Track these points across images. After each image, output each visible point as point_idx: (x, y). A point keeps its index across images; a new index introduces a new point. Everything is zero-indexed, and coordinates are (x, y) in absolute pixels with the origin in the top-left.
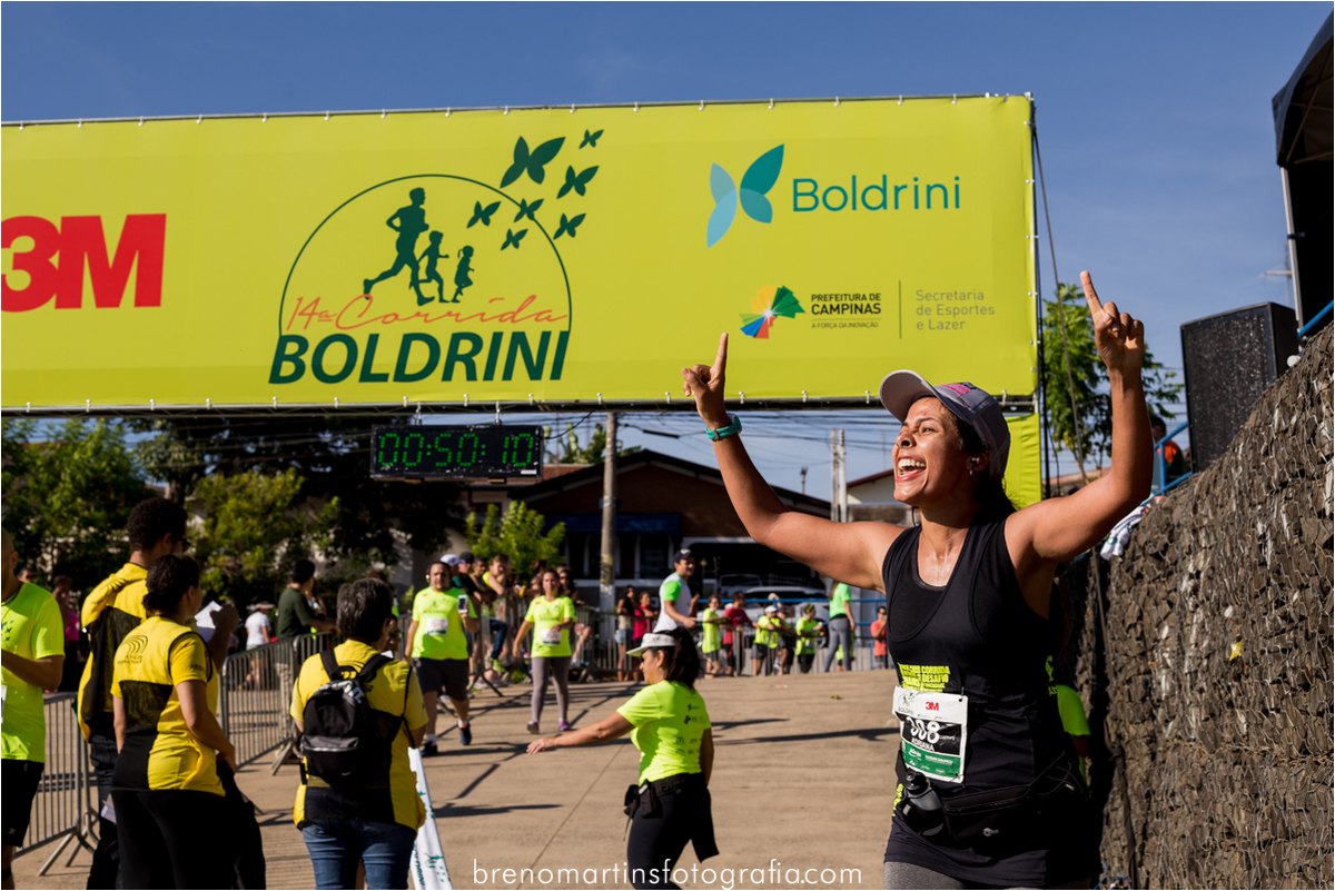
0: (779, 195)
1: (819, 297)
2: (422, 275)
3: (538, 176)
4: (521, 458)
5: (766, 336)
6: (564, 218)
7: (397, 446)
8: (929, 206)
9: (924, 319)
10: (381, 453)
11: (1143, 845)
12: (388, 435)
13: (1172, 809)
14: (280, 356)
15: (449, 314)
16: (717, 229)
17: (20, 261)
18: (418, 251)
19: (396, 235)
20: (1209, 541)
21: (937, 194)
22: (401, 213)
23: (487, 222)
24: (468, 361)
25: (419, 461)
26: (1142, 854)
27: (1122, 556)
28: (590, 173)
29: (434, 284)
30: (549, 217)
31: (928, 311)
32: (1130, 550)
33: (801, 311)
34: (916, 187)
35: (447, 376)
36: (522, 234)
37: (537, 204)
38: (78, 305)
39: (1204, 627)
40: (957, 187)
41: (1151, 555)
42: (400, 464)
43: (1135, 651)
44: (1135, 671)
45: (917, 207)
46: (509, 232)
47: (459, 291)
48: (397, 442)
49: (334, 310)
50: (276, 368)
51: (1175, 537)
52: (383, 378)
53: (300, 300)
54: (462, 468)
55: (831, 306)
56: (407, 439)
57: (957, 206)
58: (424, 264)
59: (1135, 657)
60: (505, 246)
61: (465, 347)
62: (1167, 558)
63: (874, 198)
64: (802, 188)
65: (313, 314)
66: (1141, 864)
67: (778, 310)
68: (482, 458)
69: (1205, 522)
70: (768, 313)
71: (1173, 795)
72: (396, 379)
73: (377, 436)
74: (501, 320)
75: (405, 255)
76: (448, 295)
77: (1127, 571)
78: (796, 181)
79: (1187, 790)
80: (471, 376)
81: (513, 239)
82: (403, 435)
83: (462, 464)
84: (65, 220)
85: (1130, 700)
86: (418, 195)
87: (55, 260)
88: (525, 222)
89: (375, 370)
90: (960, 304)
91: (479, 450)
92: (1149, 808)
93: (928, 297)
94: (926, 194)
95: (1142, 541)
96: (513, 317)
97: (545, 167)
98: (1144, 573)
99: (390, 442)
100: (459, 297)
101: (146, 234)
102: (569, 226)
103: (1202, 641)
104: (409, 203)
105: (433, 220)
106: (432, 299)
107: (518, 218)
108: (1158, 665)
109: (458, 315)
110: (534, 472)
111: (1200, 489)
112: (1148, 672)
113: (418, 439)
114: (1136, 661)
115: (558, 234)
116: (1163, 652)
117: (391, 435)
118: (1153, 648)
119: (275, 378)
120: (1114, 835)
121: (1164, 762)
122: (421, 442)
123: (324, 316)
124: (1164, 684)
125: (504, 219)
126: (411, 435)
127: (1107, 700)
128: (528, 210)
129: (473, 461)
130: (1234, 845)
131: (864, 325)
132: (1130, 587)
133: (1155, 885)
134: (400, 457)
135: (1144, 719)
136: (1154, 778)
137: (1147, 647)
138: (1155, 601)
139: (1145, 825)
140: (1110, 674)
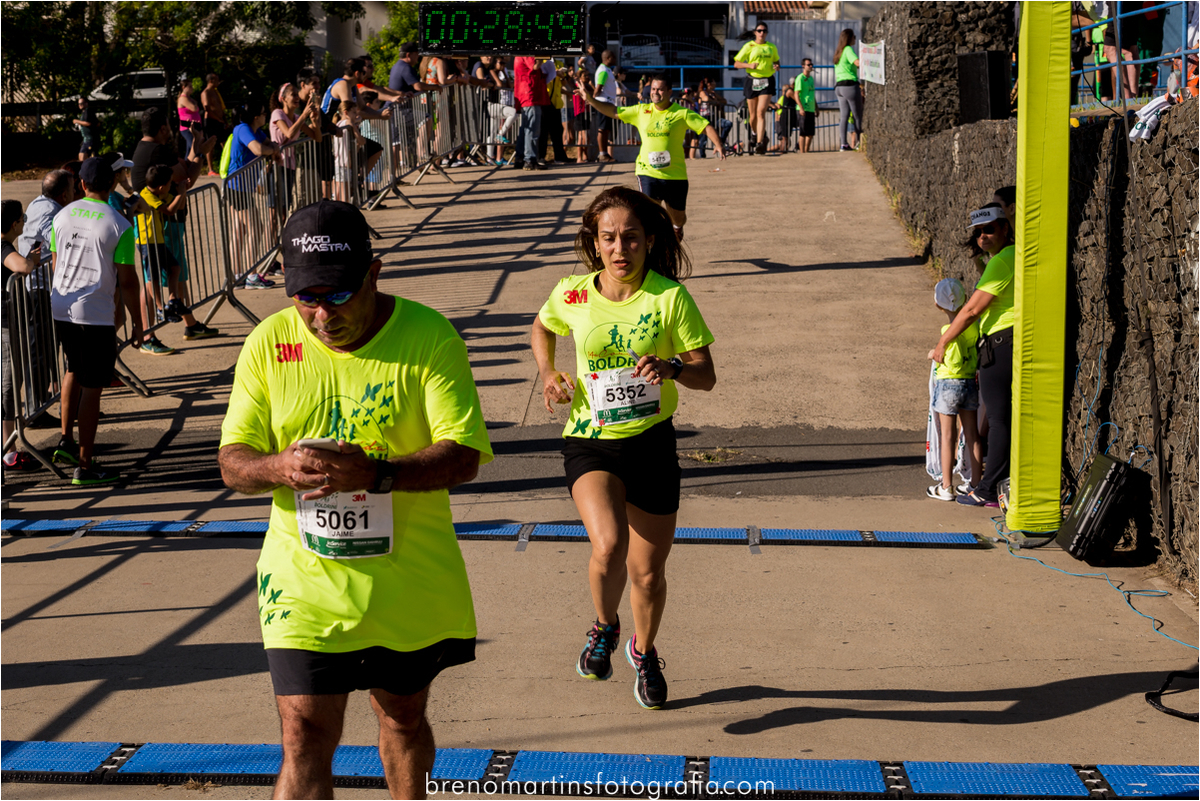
7: (443, 23)
10: (428, 30)
11: (1169, 422)
12: (433, 12)
25: (466, 38)
26: (1167, 430)
27: (1149, 141)
32: (1161, 133)
41: (1190, 150)
42: (447, 41)
43: (1164, 234)
44: (1160, 252)
48: (444, 20)
54: (509, 45)
56: (453, 16)
59: (1159, 239)
66: (1166, 438)
68: (528, 35)
77: (1156, 156)
82: (449, 12)
83: (508, 41)
85: (1151, 278)
91: (524, 27)
92: (1174, 386)
95: (1177, 130)
98: (1176, 163)
108: (1189, 256)
110: (580, 50)
112: (1177, 256)
114: (1161, 244)
117: (437, 13)
118: (1184, 236)
120: (1129, 400)
121: (1192, 347)
122: (468, 20)
126: (457, 12)
127: (1123, 272)
129: (519, 38)
132: (1156, 173)
133: (1179, 461)
134: (447, 35)
135: (1166, 299)
136: (1181, 361)
137: (1176, 234)
138: (1187, 193)
139: (1170, 404)
140: (1127, 248)
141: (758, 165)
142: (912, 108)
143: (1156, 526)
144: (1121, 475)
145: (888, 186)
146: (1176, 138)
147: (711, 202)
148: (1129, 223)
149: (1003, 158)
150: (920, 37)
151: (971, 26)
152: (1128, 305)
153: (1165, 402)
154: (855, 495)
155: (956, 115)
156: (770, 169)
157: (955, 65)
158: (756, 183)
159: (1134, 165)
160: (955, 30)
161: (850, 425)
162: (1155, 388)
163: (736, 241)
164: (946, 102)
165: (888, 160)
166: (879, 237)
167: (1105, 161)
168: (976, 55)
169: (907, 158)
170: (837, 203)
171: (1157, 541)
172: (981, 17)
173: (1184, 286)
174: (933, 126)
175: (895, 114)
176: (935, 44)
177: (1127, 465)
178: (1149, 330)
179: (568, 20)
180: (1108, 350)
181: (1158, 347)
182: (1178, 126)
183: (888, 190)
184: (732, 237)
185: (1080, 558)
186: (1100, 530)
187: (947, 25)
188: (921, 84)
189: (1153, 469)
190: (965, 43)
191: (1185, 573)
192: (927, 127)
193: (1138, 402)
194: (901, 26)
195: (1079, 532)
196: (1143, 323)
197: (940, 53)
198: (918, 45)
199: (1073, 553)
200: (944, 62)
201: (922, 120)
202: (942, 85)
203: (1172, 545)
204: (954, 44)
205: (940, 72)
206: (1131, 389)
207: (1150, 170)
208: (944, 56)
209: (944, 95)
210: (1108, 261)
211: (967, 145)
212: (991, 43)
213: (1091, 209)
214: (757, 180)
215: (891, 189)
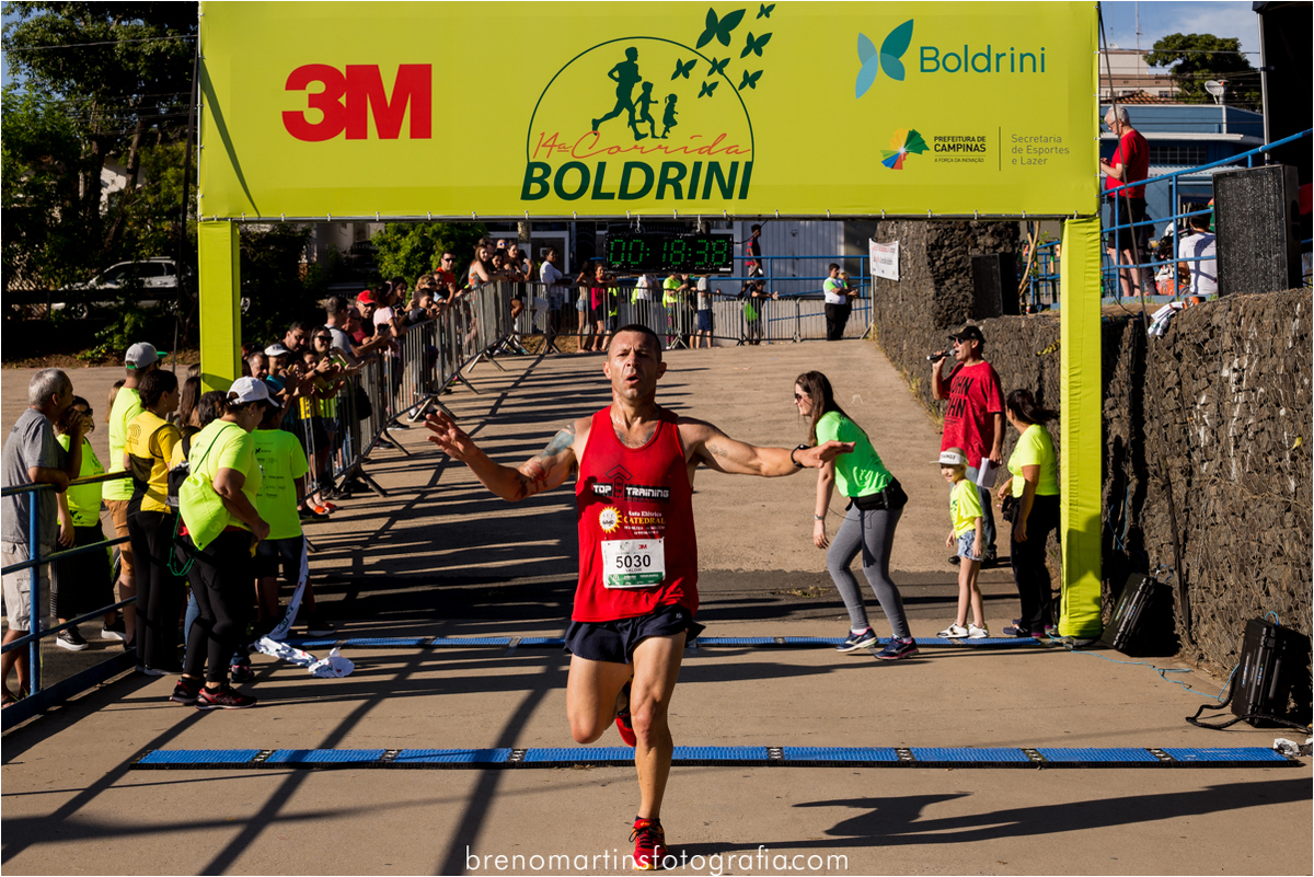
0: (910, 59)
1: (940, 139)
2: (638, 116)
3: (725, 40)
4: (719, 258)
5: (901, 168)
6: (746, 73)
7: (624, 249)
8: (1022, 71)
9: (1018, 156)
10: (611, 254)
11: (1185, 546)
12: (616, 240)
13: (1213, 525)
14: (529, 179)
15: (660, 147)
16: (863, 85)
17: (314, 101)
18: (634, 98)
19: (617, 84)
20: (1254, 350)
21: (1028, 61)
22: (619, 67)
23: (687, 76)
24: (676, 184)
25: (641, 260)
26: (1184, 552)
27: (1162, 337)
28: (766, 38)
29: (648, 123)
30: (735, 72)
31: (1020, 150)
32: (1172, 331)
33: (928, 149)
34: (1012, 55)
35: (660, 195)
36: (714, 85)
37: (726, 62)
38: (363, 135)
39: (1249, 408)
40: (1043, 55)
41: (1194, 344)
42: (625, 262)
43: (1173, 407)
44: (1173, 421)
45: (1013, 70)
46: (704, 84)
47: (667, 130)
48: (624, 246)
49: (570, 143)
50: (526, 188)
51: (1215, 335)
52: (610, 196)
53: (543, 134)
55: (949, 145)
56: (631, 243)
57: (1043, 71)
58: (639, 107)
59: (1173, 411)
60: (701, 95)
61: (673, 173)
62: (1206, 348)
63: (981, 63)
64: (929, 53)
65: (553, 145)
66: (1183, 558)
67: (909, 148)
68: (689, 258)
69: (1251, 336)
70: (902, 150)
71: (1214, 515)
72: (620, 198)
73: (609, 242)
74: (700, 153)
75: (624, 101)
76: (659, 132)
77: (1168, 348)
78: (922, 49)
79: (1232, 517)
80: (678, 195)
81: (708, 90)
82: (627, 241)
83: (673, 263)
84: (348, 67)
85: (1166, 440)
86: (632, 53)
87: (343, 100)
88: (716, 76)
89: (602, 191)
90: (1044, 145)
91: (686, 252)
92: (1188, 519)
93: (1020, 139)
94: (1020, 61)
95: (1184, 329)
96: (709, 150)
97: (732, 33)
98: (1184, 354)
99: (618, 246)
100: (667, 134)
101: (416, 80)
102: (750, 80)
103: (1247, 418)
104: (626, 59)
105: (645, 72)
106: (646, 135)
107: (711, 73)
108: (1196, 422)
109: (667, 148)
110: (729, 269)
111: (1245, 311)
112: (1186, 424)
113: (640, 244)
114: (1173, 414)
115: (742, 86)
116: (1202, 414)
117: (619, 241)
118: (1191, 407)
119: (526, 195)
120: (1152, 533)
121: (1201, 489)
122: (642, 246)
123: (562, 148)
124: (1203, 436)
125: (700, 73)
126: (635, 241)
127: (1144, 437)
128: (718, 66)
129: (682, 260)
130: (1286, 564)
131: (973, 160)
132: (1168, 360)
133: (1194, 573)
134: (626, 257)
135: (1179, 455)
136: (1193, 500)
137: (1184, 406)
138: (1193, 376)
139: (1186, 533)
140: (1146, 418)
141: (780, 353)
142: (930, 304)
143: (1178, 625)
144: (1150, 587)
145: (905, 371)
146: (1183, 335)
147: (747, 387)
148: (1148, 400)
149: (1030, 349)
150: (937, 241)
151: (982, 230)
152: (1149, 462)
153: (1181, 532)
154: (932, 618)
155: (970, 308)
156: (792, 356)
157: (969, 264)
158: (782, 370)
159: (1148, 356)
160: (967, 234)
161: (913, 569)
162: (1174, 521)
163: (778, 421)
164: (961, 297)
165: (905, 348)
166: (905, 417)
167: (1125, 351)
168: (989, 257)
169: (926, 347)
170: (860, 387)
171: (1178, 637)
172: (991, 224)
173: (1193, 444)
174: (950, 319)
175: (912, 308)
176: (950, 246)
177: (1155, 580)
178: (1168, 477)
179: (720, 247)
180: (1133, 499)
181: (1175, 491)
182: (1185, 326)
183: (906, 375)
184: (774, 418)
185: (1121, 651)
186: (1136, 628)
187: (960, 230)
188: (939, 282)
189: (1175, 581)
190: (976, 246)
191: (1201, 657)
192: (944, 322)
193: (1159, 533)
194: (918, 231)
195: (1121, 630)
196: (1164, 473)
197: (955, 255)
198: (935, 248)
199: (1116, 647)
200: (958, 262)
201: (939, 313)
202: (957, 282)
203: (1191, 637)
204: (967, 247)
205: (956, 271)
206: (1153, 524)
207: (1163, 359)
208: (959, 257)
209: (959, 291)
210: (1131, 428)
211: (991, 337)
212: (999, 245)
213: (1115, 388)
214: (784, 367)
215: (908, 373)
